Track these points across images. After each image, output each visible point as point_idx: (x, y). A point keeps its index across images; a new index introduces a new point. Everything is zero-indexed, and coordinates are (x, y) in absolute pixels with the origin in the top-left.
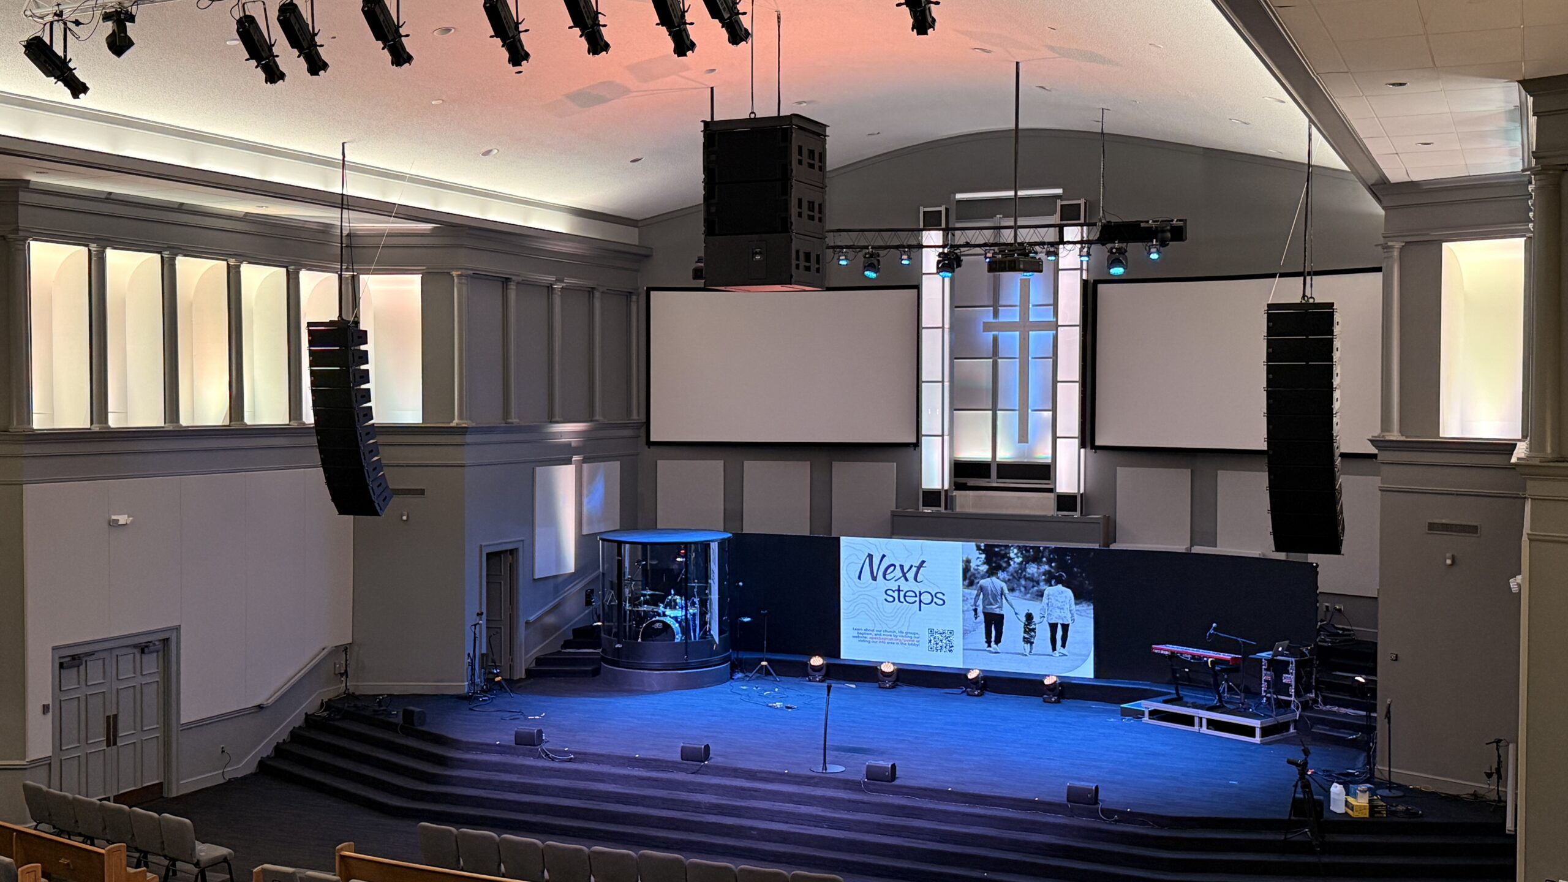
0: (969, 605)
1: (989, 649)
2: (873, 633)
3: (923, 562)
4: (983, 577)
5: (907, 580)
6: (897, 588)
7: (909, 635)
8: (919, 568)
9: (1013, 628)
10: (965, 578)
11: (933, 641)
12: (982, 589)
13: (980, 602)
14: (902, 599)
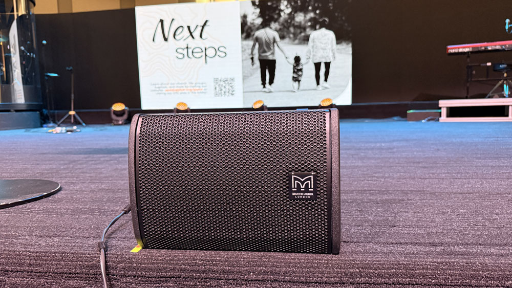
0: (247, 55)
1: (265, 89)
2: (168, 86)
3: (207, 21)
4: (258, 29)
5: (193, 37)
6: (186, 47)
7: (198, 85)
8: (203, 27)
9: (284, 70)
10: (242, 32)
11: (218, 89)
12: (257, 40)
13: (256, 51)
14: (190, 55)
